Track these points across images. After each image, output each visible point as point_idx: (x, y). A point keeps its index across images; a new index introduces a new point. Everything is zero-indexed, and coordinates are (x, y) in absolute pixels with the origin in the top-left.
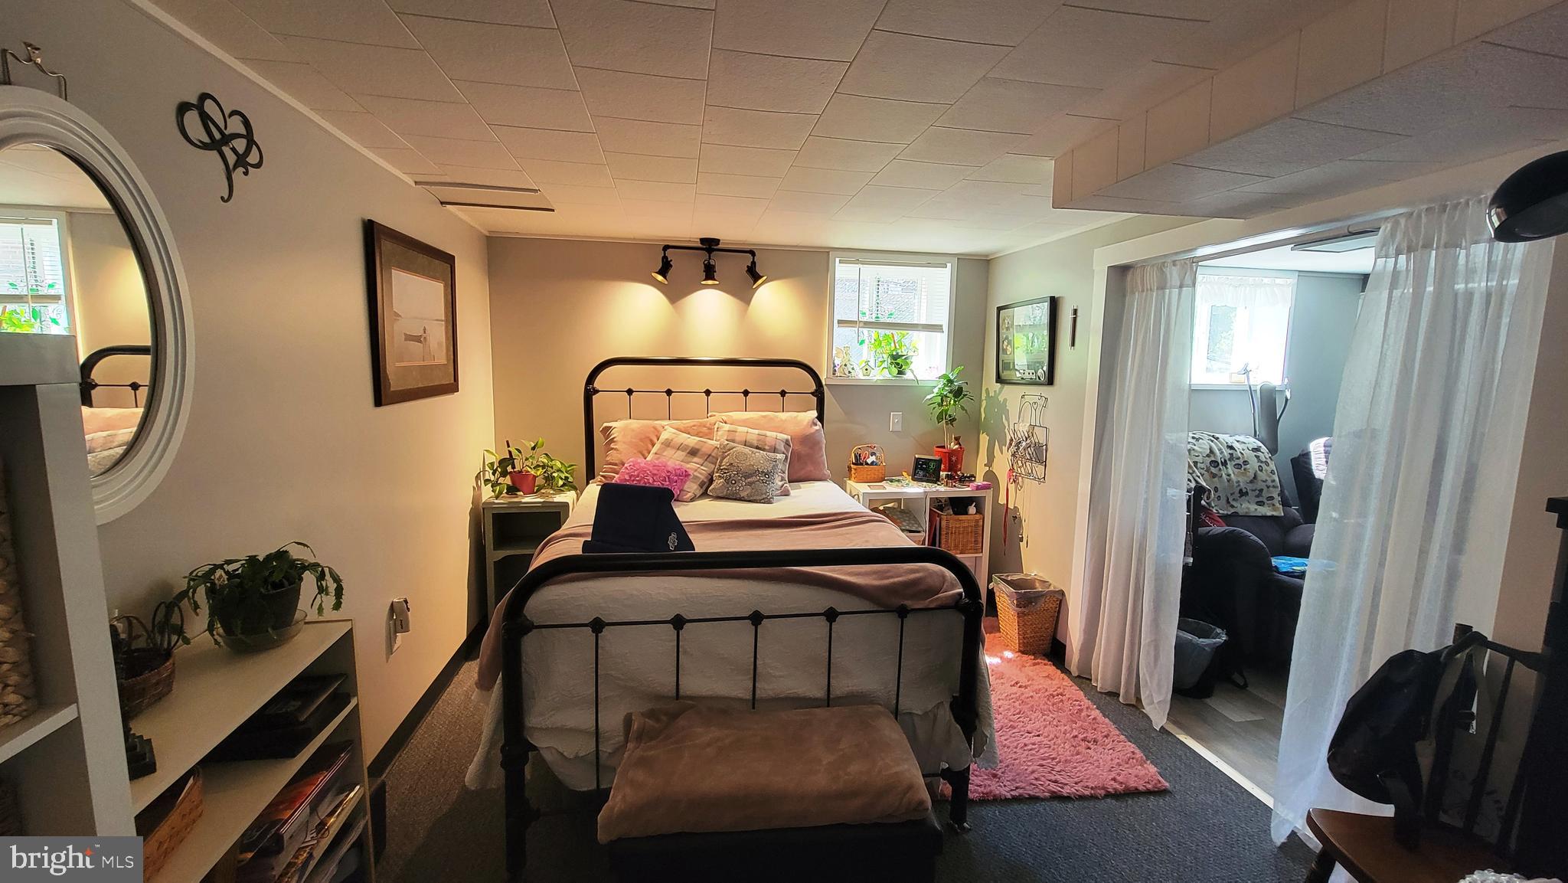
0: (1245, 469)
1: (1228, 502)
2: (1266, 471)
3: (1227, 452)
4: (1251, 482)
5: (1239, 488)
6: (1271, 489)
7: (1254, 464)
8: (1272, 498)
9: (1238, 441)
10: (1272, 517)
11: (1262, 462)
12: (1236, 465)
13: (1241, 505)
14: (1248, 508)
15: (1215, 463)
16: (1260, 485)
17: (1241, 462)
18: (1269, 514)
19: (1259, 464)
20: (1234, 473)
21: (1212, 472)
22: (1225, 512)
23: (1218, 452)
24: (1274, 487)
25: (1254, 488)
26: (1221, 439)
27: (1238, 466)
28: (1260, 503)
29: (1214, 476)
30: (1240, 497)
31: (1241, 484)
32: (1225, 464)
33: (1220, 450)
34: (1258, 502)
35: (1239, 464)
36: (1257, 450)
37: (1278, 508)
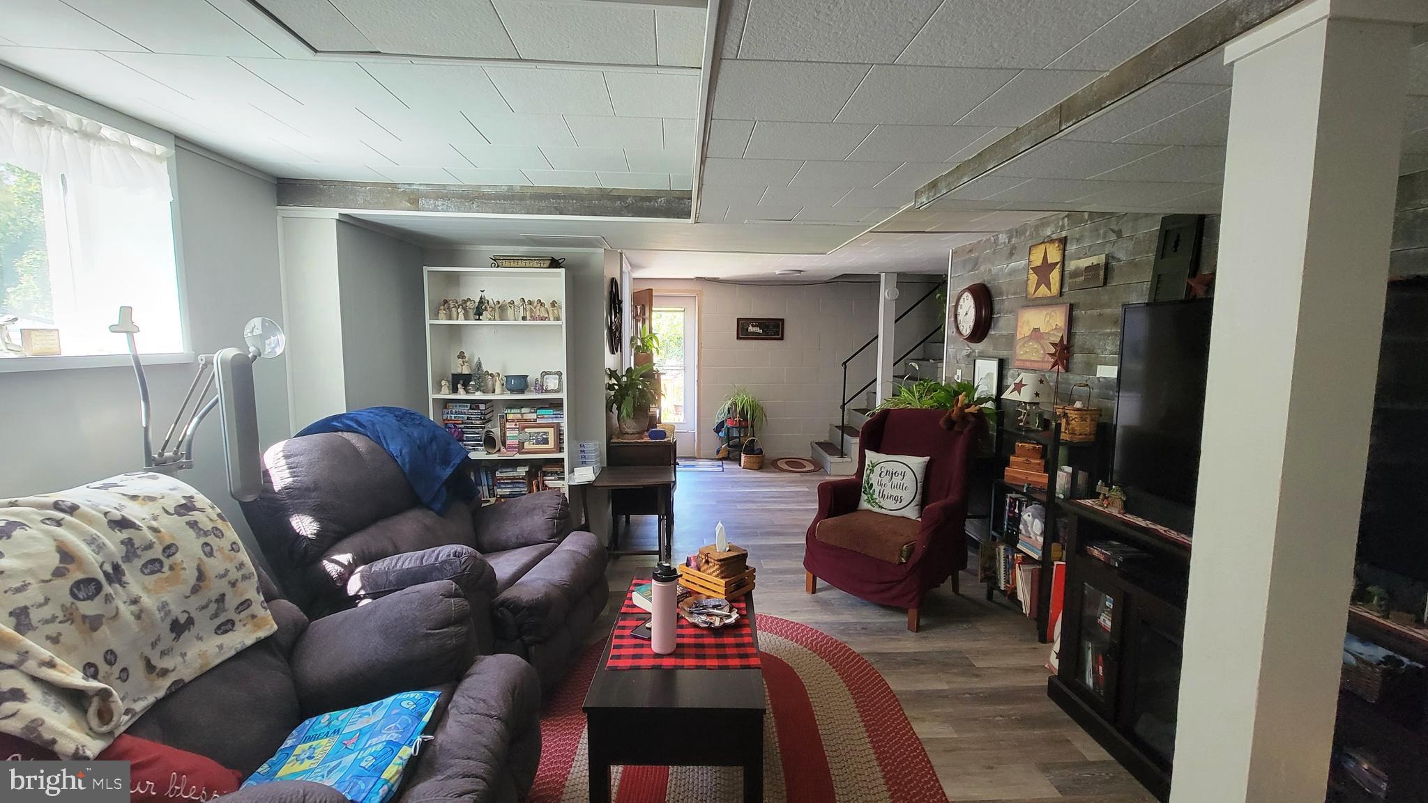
0: (171, 568)
1: (150, 667)
2: (221, 549)
3: (113, 542)
4: (195, 590)
5: (169, 621)
6: (239, 585)
7: (190, 545)
8: (246, 604)
9: (134, 498)
10: (261, 644)
11: (206, 534)
12: (145, 566)
13: (183, 655)
14: (202, 655)
15: (88, 587)
16: (216, 587)
17: (157, 553)
18: (250, 641)
19: (203, 540)
20: (145, 588)
21: (84, 617)
22: (151, 699)
23: (86, 551)
24: (245, 577)
25: (203, 603)
26: (84, 508)
27: (153, 566)
28: (226, 627)
29: (93, 623)
30: (177, 638)
31: (172, 607)
32: (116, 575)
33: (92, 541)
34: (219, 628)
35: (153, 561)
36: (186, 507)
37: (264, 619)
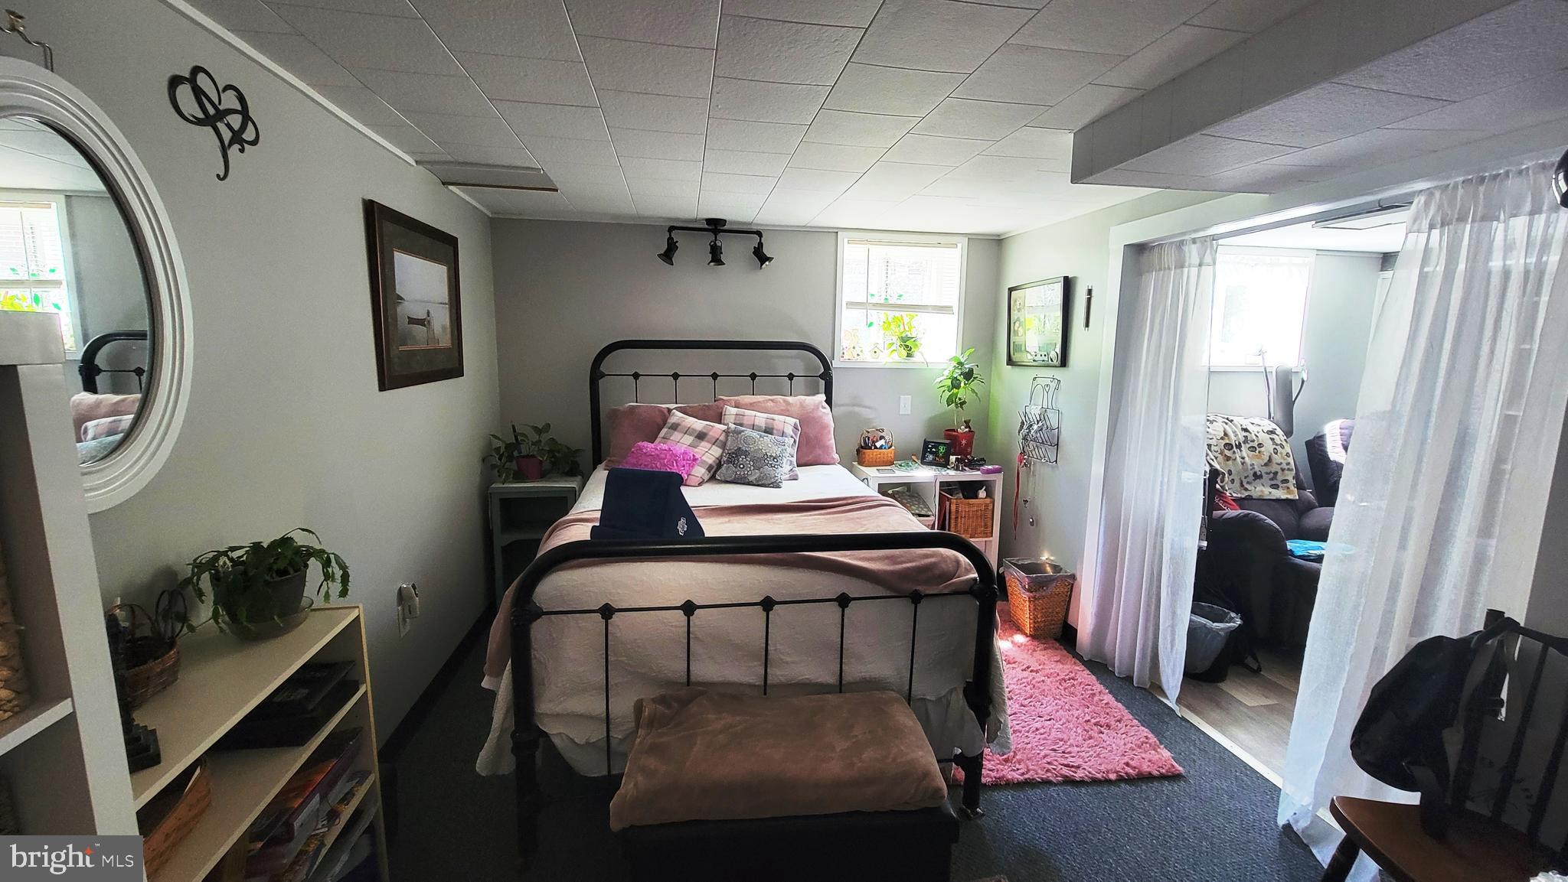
0: (1259, 452)
1: (1242, 485)
2: (1281, 453)
3: (1241, 435)
4: (1266, 465)
5: (1253, 471)
6: (1286, 472)
7: (1269, 447)
8: (1287, 481)
9: (1253, 424)
10: (1287, 500)
11: (1277, 445)
12: (1250, 447)
13: (1255, 488)
14: (1262, 491)
15: (1229, 446)
16: (1274, 468)
17: (1255, 444)
18: (1284, 497)
19: (1274, 447)
20: (1248, 456)
21: (1226, 455)
22: (1239, 495)
23: (1231, 435)
24: (1289, 469)
25: (1268, 471)
26: (1235, 422)
27: (1253, 449)
28: (1275, 487)
29: (1228, 458)
30: (1254, 480)
31: (1256, 467)
32: (1239, 446)
33: (1234, 432)
34: (1272, 485)
35: (1253, 447)
36: (1272, 432)
37: (1293, 491)
